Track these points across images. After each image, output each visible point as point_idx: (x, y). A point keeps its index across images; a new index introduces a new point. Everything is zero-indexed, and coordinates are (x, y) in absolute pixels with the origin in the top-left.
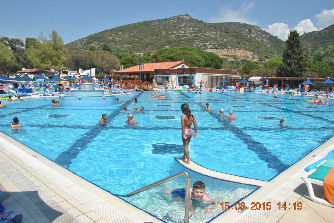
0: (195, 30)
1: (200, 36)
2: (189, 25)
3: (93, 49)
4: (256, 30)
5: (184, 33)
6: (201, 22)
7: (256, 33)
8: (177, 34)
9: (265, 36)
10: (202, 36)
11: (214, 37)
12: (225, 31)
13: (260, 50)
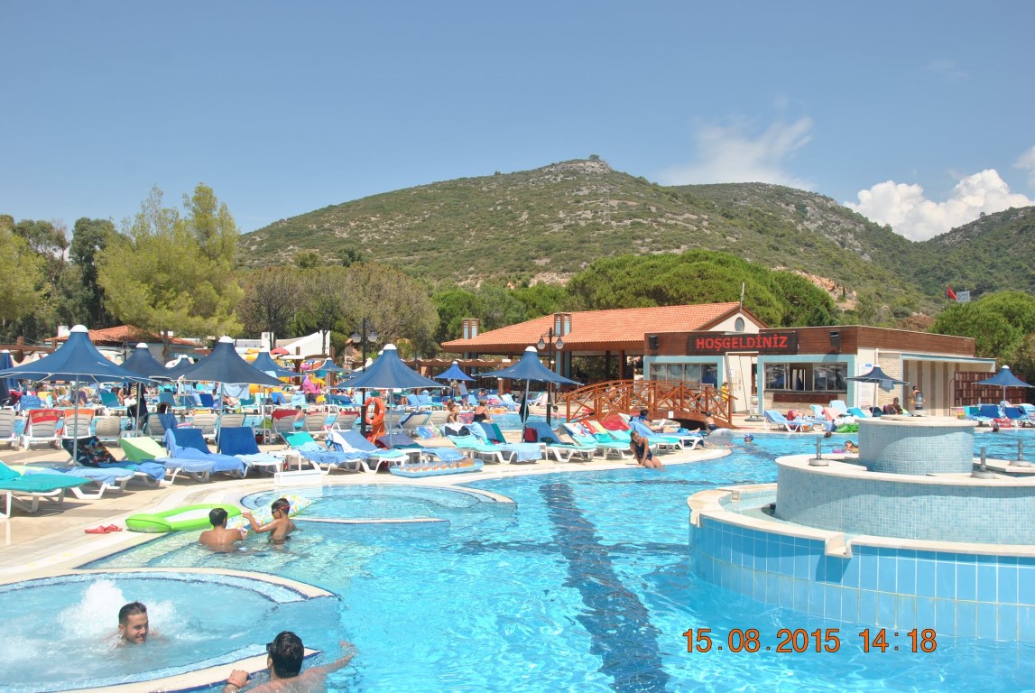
0: (628, 207)
1: (650, 227)
2: (605, 190)
3: (310, 263)
4: (821, 207)
5: (594, 218)
6: (640, 182)
7: (823, 217)
8: (571, 220)
9: (851, 227)
10: (656, 227)
11: (695, 228)
12: (723, 210)
13: (846, 270)
